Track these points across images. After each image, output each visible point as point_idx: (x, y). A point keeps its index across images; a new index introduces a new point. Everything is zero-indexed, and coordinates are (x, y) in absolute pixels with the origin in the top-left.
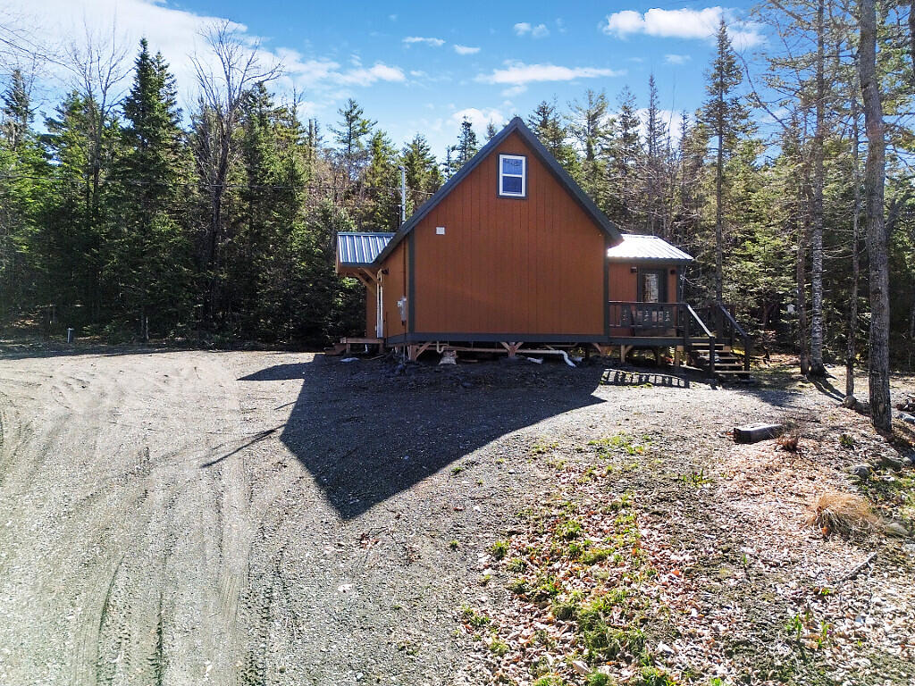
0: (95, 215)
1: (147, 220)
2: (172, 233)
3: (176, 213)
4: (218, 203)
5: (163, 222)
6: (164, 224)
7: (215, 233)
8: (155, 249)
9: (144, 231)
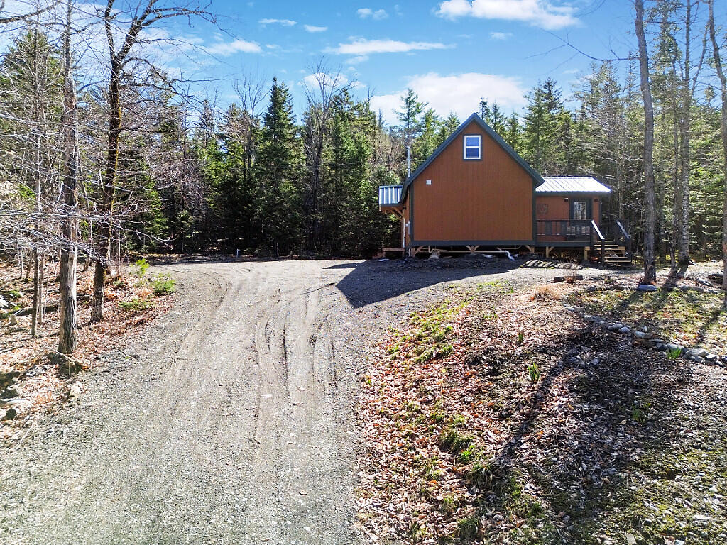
0: (249, 183)
1: (277, 186)
2: (291, 192)
3: (293, 180)
4: (317, 172)
5: (286, 186)
6: (287, 187)
7: (315, 191)
8: (282, 202)
9: (276, 192)
